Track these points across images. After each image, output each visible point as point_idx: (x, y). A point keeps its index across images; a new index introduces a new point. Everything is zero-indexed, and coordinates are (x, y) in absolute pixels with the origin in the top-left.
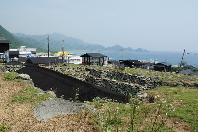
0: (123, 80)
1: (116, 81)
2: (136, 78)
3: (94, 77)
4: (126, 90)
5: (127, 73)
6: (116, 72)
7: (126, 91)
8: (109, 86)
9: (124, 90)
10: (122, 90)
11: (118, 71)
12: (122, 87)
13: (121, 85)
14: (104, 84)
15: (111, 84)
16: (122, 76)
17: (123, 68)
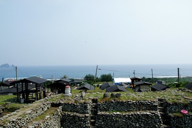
0: (126, 110)
1: (118, 113)
2: (143, 104)
3: (78, 114)
4: (140, 120)
5: (129, 100)
6: (112, 102)
7: (140, 123)
8: (110, 122)
9: (137, 121)
10: (134, 122)
11: (115, 100)
12: (133, 119)
13: (131, 116)
14: (100, 121)
15: (114, 118)
16: (123, 105)
17: (118, 95)
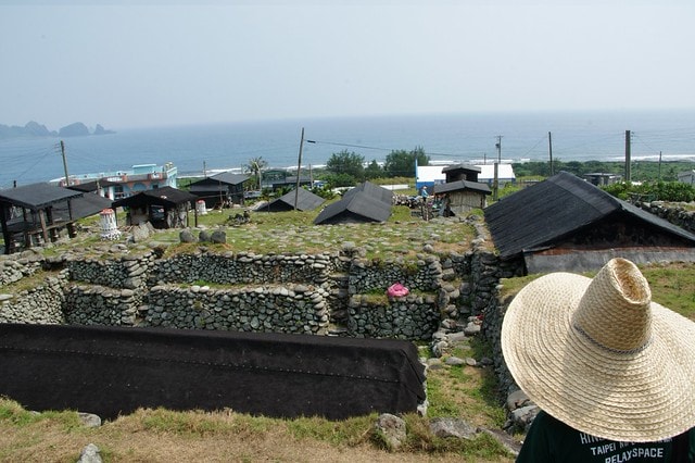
0: (233, 281)
1: (206, 288)
2: (284, 265)
3: (100, 289)
4: (263, 311)
5: (243, 253)
6: (196, 258)
7: (261, 317)
8: (183, 313)
9: (252, 313)
10: (247, 315)
11: (203, 251)
12: (242, 306)
13: (236, 299)
14: (157, 308)
15: (190, 302)
16: (225, 267)
17: (219, 236)
